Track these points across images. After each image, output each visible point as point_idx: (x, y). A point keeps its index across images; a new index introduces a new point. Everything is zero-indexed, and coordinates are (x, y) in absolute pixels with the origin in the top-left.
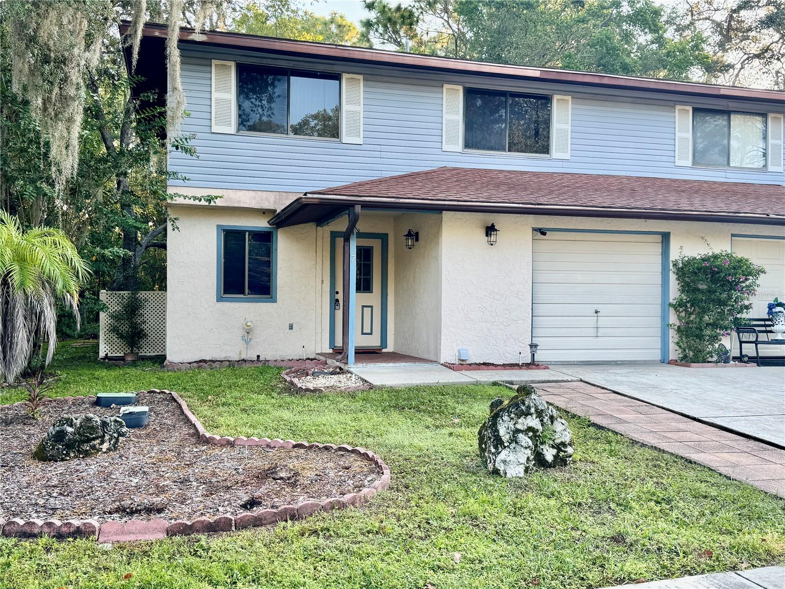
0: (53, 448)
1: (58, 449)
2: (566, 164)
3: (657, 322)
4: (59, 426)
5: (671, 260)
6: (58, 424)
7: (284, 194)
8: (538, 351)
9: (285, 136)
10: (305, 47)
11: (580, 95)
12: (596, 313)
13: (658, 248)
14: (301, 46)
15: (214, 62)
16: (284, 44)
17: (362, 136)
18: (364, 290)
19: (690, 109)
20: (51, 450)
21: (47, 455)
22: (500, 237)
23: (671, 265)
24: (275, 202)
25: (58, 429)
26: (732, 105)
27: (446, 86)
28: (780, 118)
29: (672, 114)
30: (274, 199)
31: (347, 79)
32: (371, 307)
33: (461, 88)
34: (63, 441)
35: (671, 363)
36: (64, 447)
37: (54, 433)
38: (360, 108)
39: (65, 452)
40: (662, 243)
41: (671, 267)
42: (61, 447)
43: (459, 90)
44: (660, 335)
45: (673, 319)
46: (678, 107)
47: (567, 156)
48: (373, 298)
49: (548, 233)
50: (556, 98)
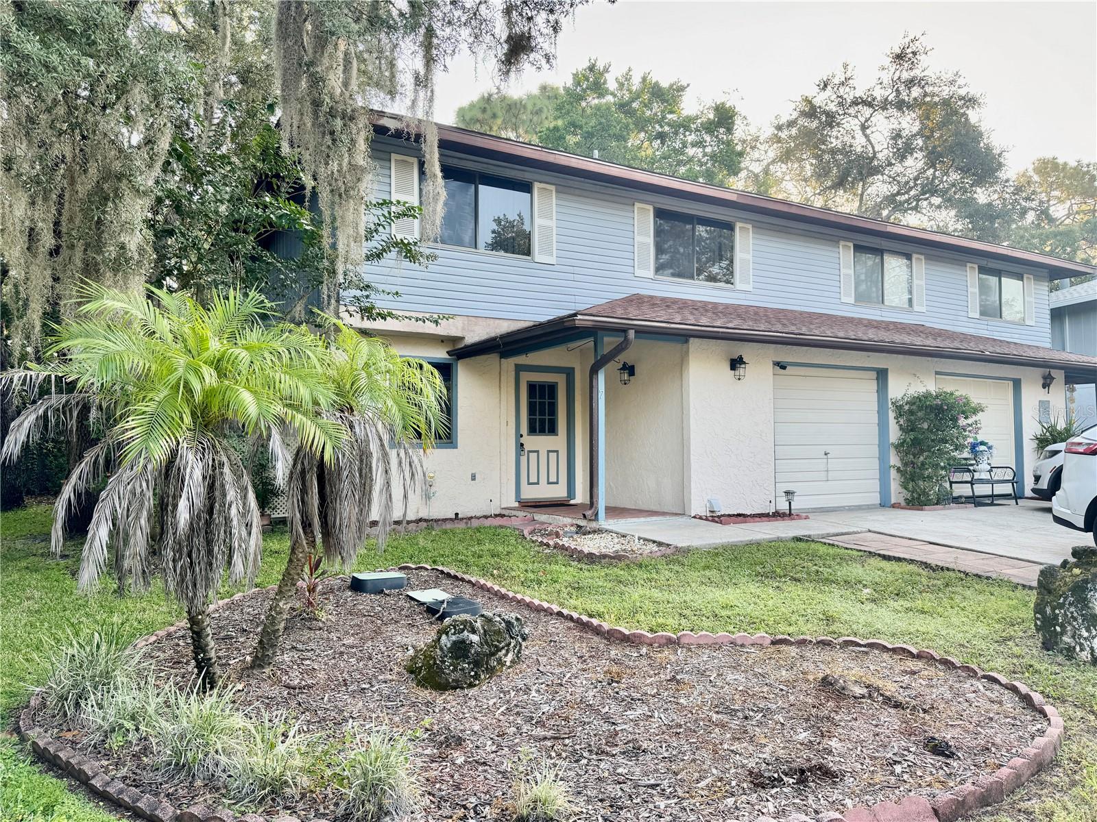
0: (455, 670)
1: (463, 670)
2: (749, 296)
3: (875, 464)
4: (454, 634)
5: (890, 397)
6: (453, 631)
7: (473, 319)
8: (795, 498)
9: (473, 250)
10: (508, 146)
11: (759, 224)
12: (826, 454)
13: (873, 386)
14: (504, 145)
15: (394, 156)
16: (486, 141)
17: (555, 255)
18: (549, 432)
19: (851, 245)
20: (453, 671)
21: (447, 680)
22: (748, 371)
23: (890, 403)
24: (463, 329)
25: (454, 638)
26: (884, 244)
27: (637, 205)
28: (921, 260)
29: (837, 250)
30: (462, 325)
31: (539, 189)
32: (557, 452)
33: (651, 208)
34: (468, 657)
35: (894, 506)
36: (472, 666)
37: (449, 646)
38: (553, 223)
39: (472, 673)
40: (877, 379)
41: (890, 406)
42: (467, 665)
43: (649, 210)
44: (878, 477)
45: (894, 460)
46: (842, 243)
47: (749, 287)
48: (557, 442)
49: (788, 367)
50: (738, 225)
